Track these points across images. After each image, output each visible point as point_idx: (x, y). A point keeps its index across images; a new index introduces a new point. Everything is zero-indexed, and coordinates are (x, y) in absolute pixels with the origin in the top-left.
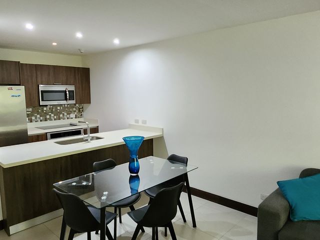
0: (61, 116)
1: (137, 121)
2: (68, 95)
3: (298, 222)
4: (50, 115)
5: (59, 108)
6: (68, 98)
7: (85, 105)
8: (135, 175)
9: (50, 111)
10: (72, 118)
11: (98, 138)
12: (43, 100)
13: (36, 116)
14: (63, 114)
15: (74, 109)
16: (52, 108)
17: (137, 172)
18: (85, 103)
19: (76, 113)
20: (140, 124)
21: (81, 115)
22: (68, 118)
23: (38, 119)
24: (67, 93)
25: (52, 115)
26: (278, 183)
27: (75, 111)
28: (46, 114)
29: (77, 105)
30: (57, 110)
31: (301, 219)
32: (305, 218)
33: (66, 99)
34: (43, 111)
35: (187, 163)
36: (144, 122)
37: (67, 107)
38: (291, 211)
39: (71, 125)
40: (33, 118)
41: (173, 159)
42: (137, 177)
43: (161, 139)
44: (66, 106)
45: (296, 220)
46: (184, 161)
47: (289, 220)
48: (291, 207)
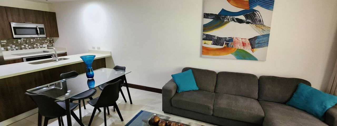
0: (35, 46)
1: (94, 48)
2: (39, 31)
3: (180, 92)
4: (25, 46)
5: (32, 40)
6: (39, 33)
7: (54, 38)
8: (91, 79)
9: (24, 42)
10: (45, 47)
11: (65, 59)
12: (15, 34)
13: (12, 46)
14: (37, 45)
15: (46, 41)
16: (26, 40)
17: (93, 77)
18: (54, 37)
19: (47, 44)
20: (96, 49)
21: (53, 45)
22: (41, 47)
23: (13, 48)
24: (38, 29)
25: (27, 45)
26: (172, 76)
27: (47, 43)
28: (21, 44)
29: (48, 38)
30: (30, 41)
31: (182, 91)
32: (183, 90)
33: (37, 34)
34: (17, 42)
35: (125, 70)
36: (99, 48)
37: (40, 40)
38: (177, 88)
39: (44, 52)
40: (9, 48)
41: (117, 68)
42: (93, 80)
43: (110, 58)
44: (38, 39)
45: (179, 92)
46: (123, 69)
47: (177, 92)
48: (177, 86)
